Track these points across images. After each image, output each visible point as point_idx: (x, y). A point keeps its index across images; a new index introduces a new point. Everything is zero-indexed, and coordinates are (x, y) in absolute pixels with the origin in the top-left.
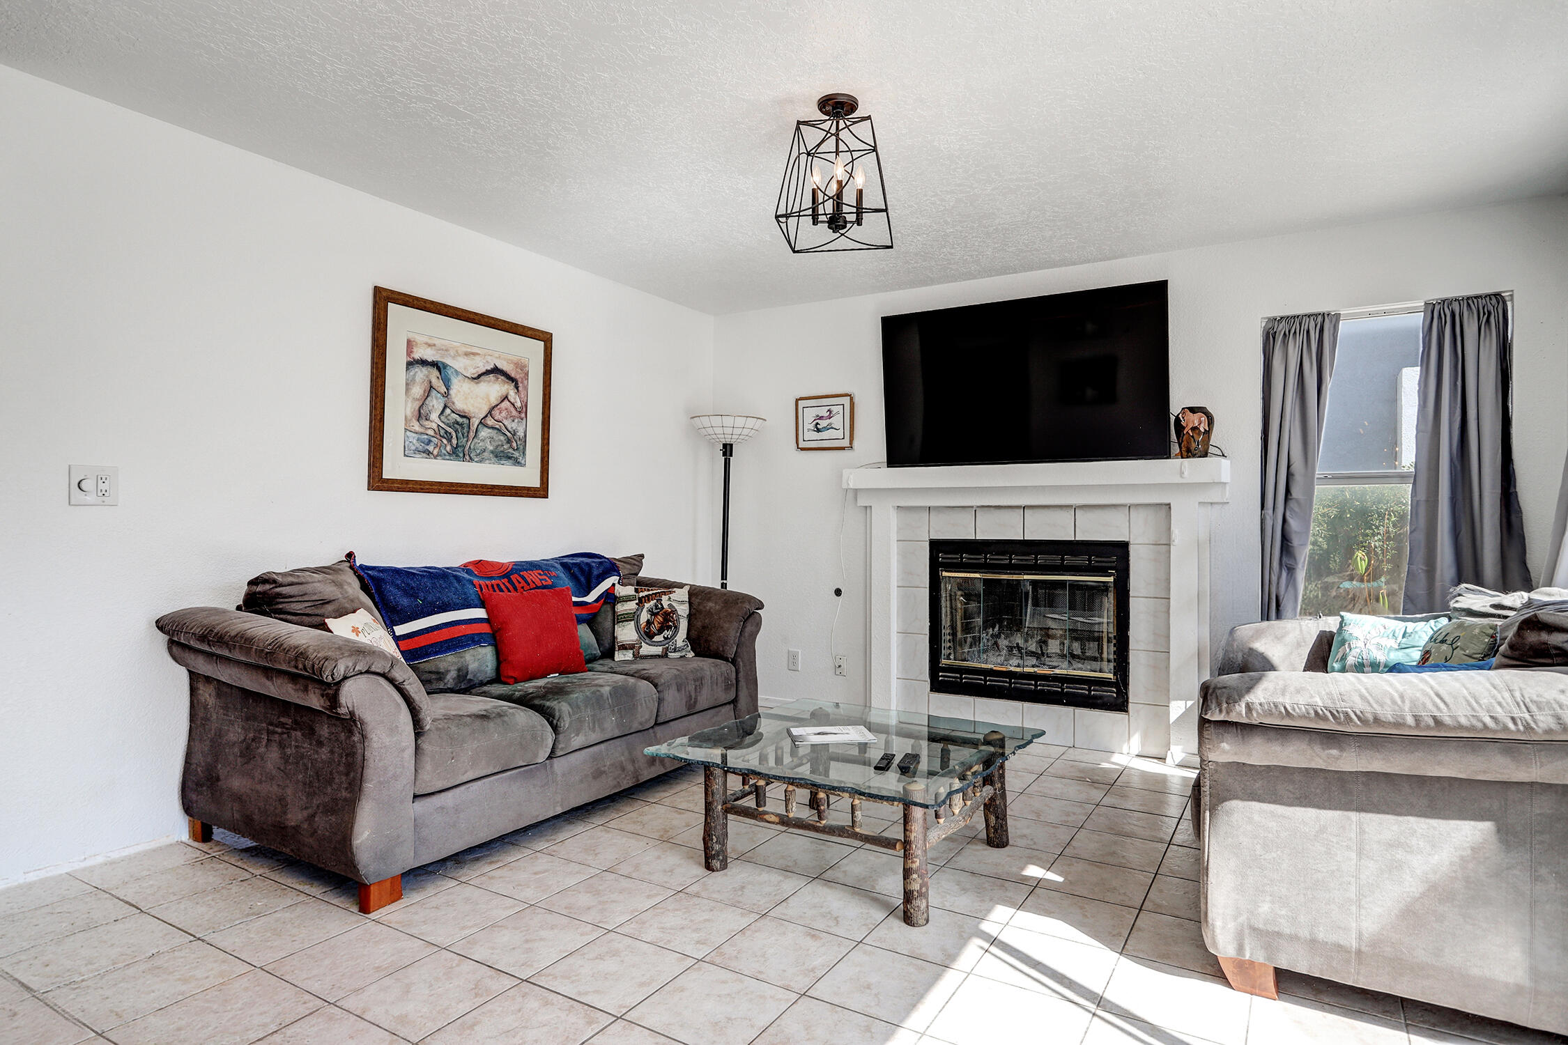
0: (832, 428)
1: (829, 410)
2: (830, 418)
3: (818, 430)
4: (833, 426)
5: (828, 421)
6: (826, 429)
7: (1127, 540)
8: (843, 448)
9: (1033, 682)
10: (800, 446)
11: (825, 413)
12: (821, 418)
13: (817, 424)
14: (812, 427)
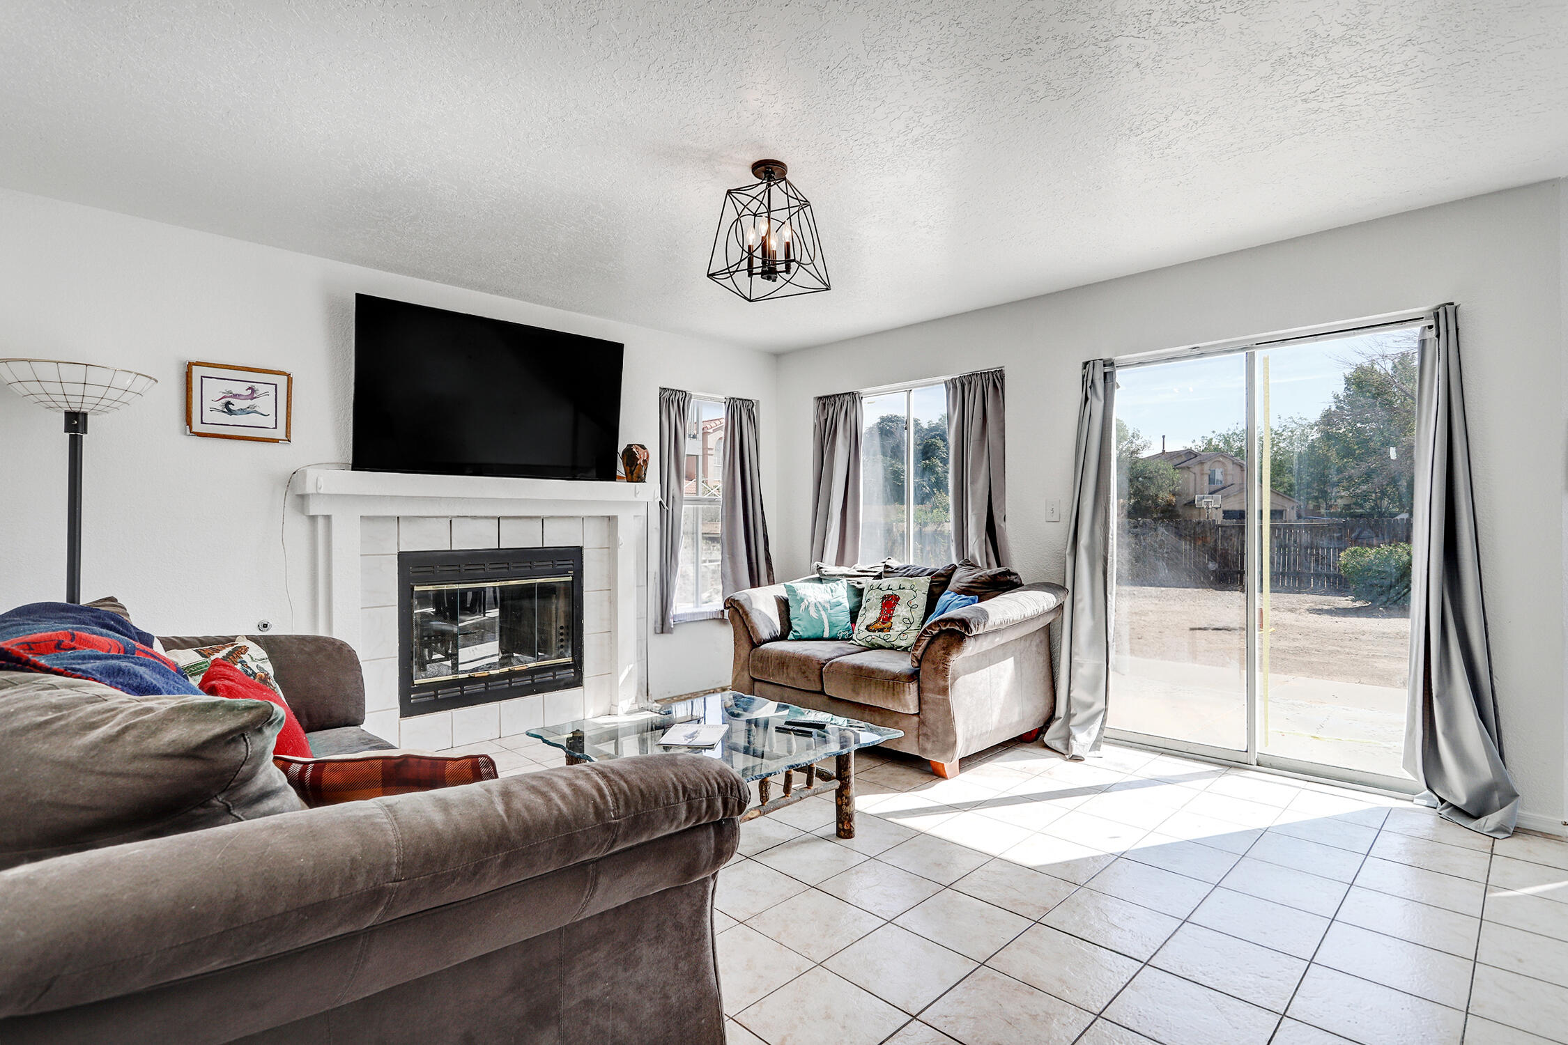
0: (256, 412)
1: (250, 388)
2: (252, 399)
3: (230, 412)
4: (257, 409)
5: (249, 402)
6: (243, 411)
7: (581, 545)
8: (276, 441)
9: (508, 681)
10: (193, 430)
11: (241, 389)
12: (236, 396)
13: (229, 403)
14: (219, 405)
